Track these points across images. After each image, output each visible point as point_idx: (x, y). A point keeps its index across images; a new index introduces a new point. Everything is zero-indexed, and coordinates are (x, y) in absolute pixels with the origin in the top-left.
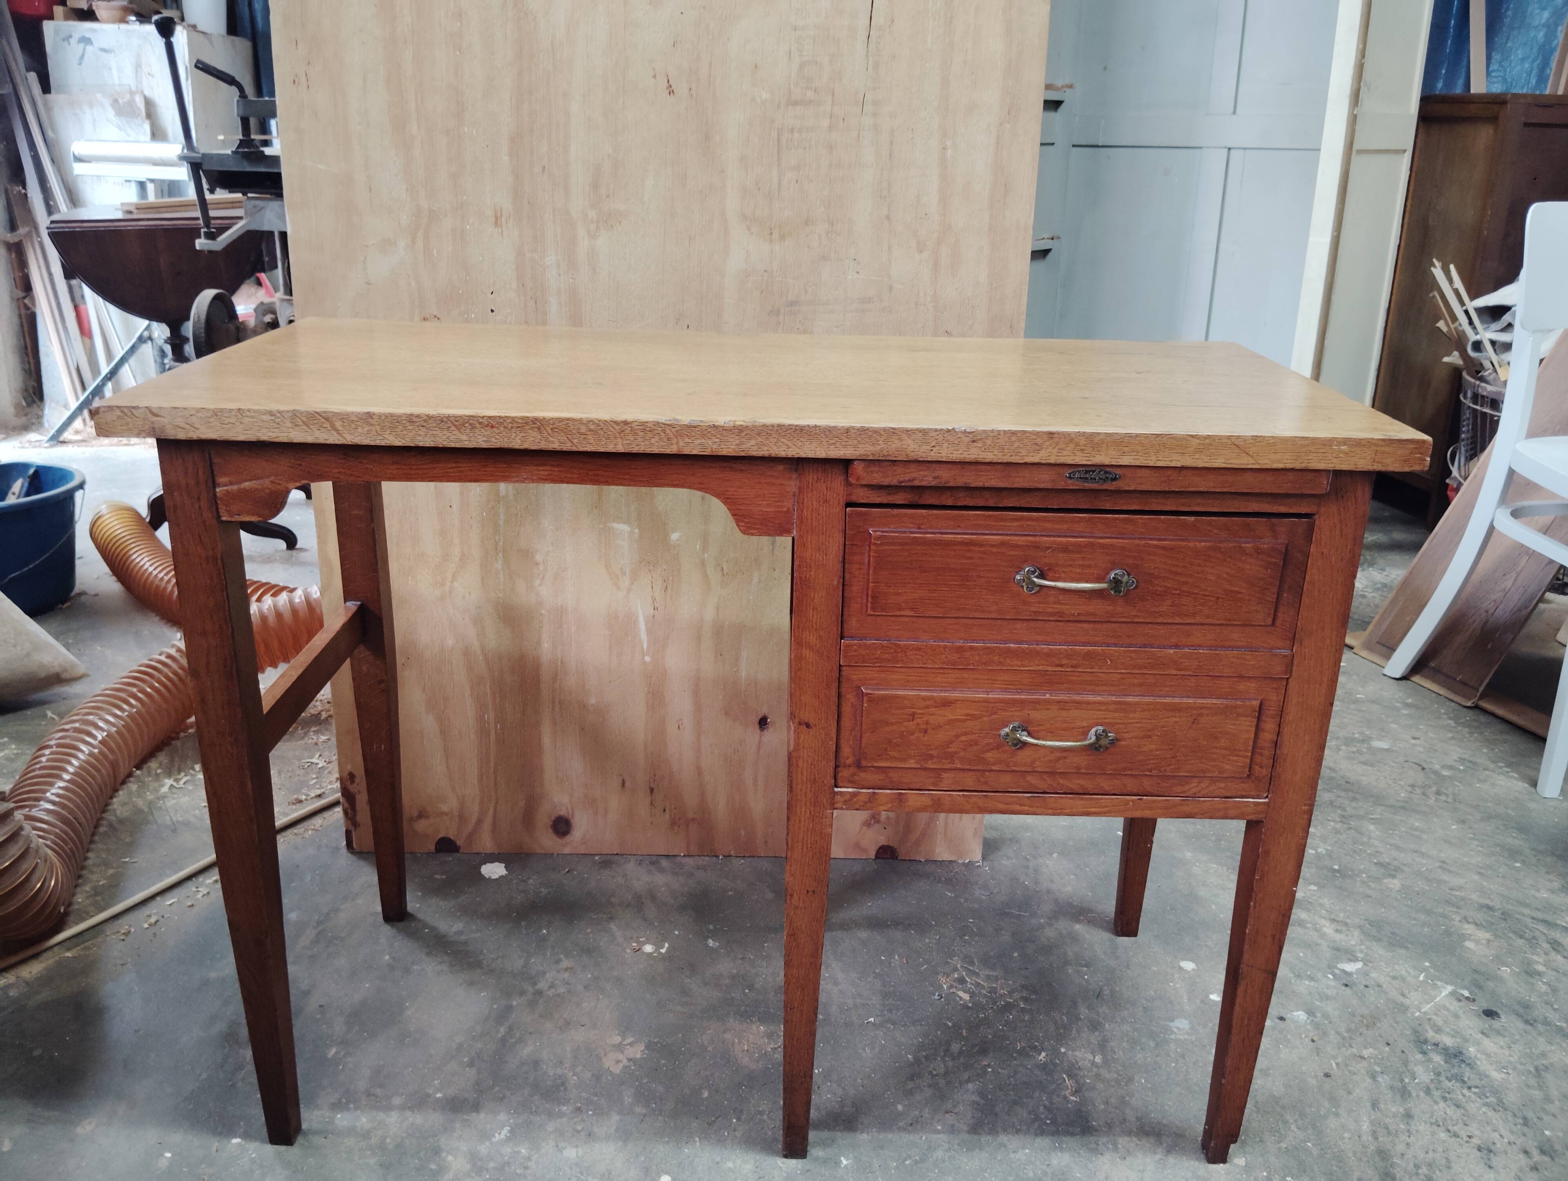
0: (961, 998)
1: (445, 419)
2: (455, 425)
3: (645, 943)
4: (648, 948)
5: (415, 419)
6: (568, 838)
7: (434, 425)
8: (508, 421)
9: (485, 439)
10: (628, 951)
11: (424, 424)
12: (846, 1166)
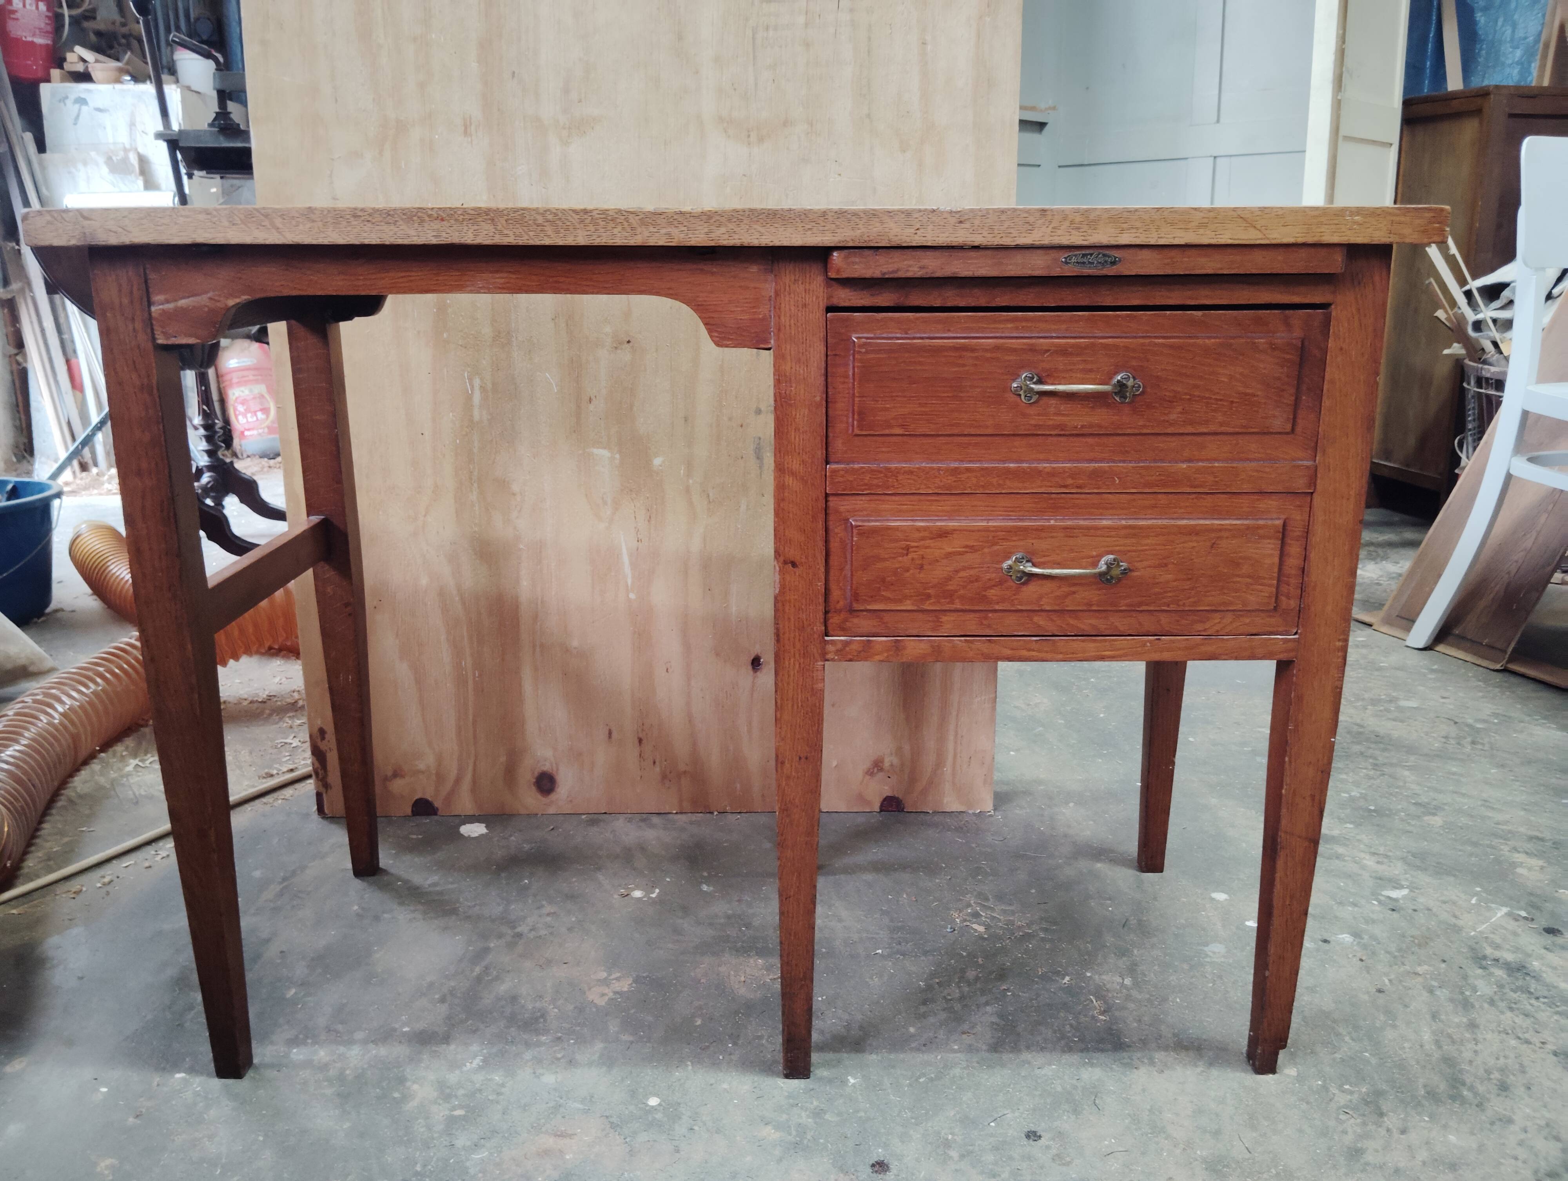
0: (976, 930)
1: (391, 213)
2: (402, 219)
3: (634, 889)
4: (637, 894)
5: (360, 214)
6: (553, 796)
7: (381, 219)
8: (459, 212)
9: (435, 234)
10: (616, 896)
11: (370, 219)
12: (854, 1085)
